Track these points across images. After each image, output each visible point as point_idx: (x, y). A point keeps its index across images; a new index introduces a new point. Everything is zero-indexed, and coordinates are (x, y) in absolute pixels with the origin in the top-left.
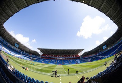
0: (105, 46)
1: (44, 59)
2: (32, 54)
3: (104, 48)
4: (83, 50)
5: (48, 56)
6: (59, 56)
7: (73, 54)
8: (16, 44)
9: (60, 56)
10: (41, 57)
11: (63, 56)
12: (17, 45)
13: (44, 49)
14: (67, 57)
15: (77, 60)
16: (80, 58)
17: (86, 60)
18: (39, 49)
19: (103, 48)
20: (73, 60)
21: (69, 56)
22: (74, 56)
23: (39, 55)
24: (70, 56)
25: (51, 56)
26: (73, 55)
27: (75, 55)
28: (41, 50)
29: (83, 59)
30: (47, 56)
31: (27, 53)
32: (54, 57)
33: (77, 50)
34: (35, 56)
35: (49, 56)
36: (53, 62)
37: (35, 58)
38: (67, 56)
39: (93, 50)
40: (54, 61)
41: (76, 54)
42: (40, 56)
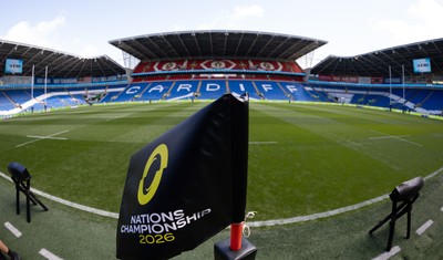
0: (423, 61)
1: (143, 86)
2: (88, 75)
3: (417, 69)
4: (321, 44)
5: (160, 67)
6: (208, 65)
7: (275, 56)
8: (9, 62)
9: (213, 65)
10: (130, 80)
11: (228, 65)
12: (17, 62)
13: (140, 40)
14: (248, 68)
15: (290, 84)
16: (307, 80)
17: (332, 93)
18: (115, 44)
19: (412, 68)
20: (274, 85)
21: (257, 62)
22: (277, 67)
23: (122, 71)
24: (262, 65)
25: (174, 65)
26: (271, 62)
27: (282, 63)
28: (128, 46)
29: (317, 86)
30: (155, 67)
31: (68, 81)
32: (189, 68)
33: (295, 40)
34: (103, 79)
35: (164, 67)
36: (184, 92)
37: (104, 87)
38: (246, 62)
39: (366, 56)
40: (188, 87)
41: (286, 57)
42: (128, 75)
